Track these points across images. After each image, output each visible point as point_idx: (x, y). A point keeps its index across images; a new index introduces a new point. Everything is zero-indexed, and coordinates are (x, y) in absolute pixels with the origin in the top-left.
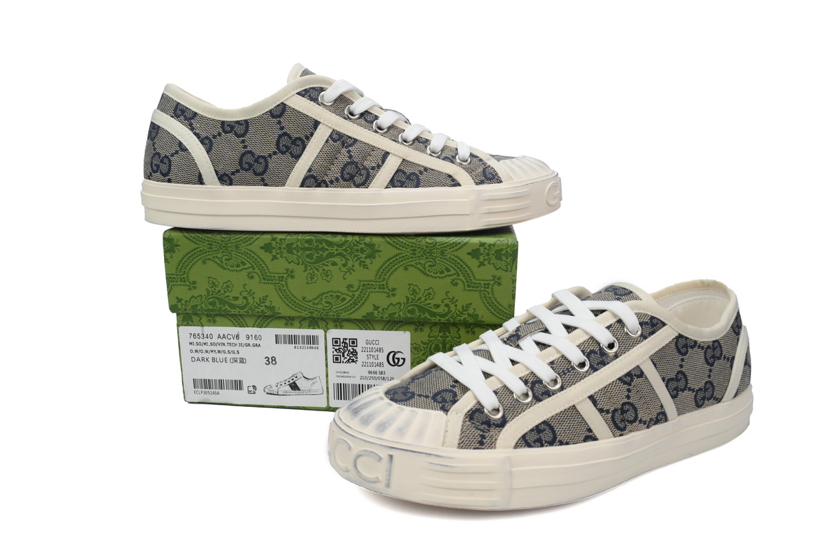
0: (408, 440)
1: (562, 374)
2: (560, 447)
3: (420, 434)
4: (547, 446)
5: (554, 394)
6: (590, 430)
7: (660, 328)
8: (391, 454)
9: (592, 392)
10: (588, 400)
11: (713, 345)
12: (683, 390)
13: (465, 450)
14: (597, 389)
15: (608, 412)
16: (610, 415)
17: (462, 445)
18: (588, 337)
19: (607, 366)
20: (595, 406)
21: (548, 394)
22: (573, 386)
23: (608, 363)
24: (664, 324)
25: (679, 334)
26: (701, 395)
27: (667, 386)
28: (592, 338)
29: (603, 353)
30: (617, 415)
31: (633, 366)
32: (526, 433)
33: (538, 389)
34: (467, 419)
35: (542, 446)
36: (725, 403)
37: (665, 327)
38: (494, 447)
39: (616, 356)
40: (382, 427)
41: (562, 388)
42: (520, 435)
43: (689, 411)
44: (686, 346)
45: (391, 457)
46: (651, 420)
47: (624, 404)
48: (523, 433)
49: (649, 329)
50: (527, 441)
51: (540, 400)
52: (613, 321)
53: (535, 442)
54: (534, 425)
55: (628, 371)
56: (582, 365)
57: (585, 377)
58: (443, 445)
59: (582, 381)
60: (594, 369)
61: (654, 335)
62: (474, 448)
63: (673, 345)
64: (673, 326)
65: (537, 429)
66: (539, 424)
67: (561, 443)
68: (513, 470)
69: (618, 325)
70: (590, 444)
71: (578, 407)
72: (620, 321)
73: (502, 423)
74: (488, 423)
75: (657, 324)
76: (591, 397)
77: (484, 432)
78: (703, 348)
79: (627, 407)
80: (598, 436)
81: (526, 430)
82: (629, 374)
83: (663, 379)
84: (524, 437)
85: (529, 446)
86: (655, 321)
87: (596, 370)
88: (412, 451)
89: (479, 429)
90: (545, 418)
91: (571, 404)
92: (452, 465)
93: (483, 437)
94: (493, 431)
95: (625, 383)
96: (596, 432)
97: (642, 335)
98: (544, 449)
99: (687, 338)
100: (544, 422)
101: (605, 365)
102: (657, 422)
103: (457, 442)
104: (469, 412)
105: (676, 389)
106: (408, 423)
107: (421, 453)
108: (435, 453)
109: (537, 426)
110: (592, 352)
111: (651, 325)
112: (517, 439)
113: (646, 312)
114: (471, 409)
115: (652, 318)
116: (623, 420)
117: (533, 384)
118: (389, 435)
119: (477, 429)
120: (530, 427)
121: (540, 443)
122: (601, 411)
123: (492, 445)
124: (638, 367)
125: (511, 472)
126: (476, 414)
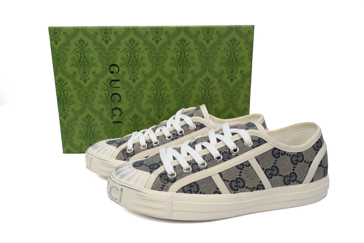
0: (131, 184)
1: (208, 161)
2: (200, 194)
3: (136, 181)
4: (193, 193)
5: (201, 170)
6: (218, 189)
7: (263, 144)
8: (122, 188)
9: (221, 171)
10: (218, 174)
11: (297, 155)
12: (276, 175)
13: (154, 190)
14: (224, 170)
15: (228, 181)
16: (229, 183)
17: (153, 188)
18: (224, 145)
19: (231, 160)
20: (222, 178)
21: (199, 170)
22: (212, 167)
23: (232, 158)
24: (266, 142)
25: (275, 147)
26: (287, 179)
27: (265, 173)
28: (226, 146)
29: (230, 153)
30: (233, 183)
31: (245, 161)
32: (184, 186)
33: (195, 167)
34: (159, 177)
35: (191, 193)
36: (304, 185)
37: (266, 144)
38: (167, 191)
39: (237, 155)
40: (122, 177)
41: (206, 168)
42: (181, 187)
43: (280, 186)
44: (279, 154)
45: (122, 189)
46: (253, 188)
47: (237, 178)
48: (183, 186)
49: (257, 144)
50: (183, 190)
51: (195, 172)
52: (239, 139)
53: (188, 191)
54: (189, 183)
55: (242, 162)
56: (219, 158)
57: (219, 164)
58: (145, 187)
59: (217, 165)
60: (224, 160)
61: (259, 147)
62: (158, 190)
63: (271, 153)
64: (270, 143)
65: (190, 185)
66: (192, 183)
67: (201, 193)
68: (174, 202)
69: (240, 141)
70: (217, 195)
71: (213, 177)
72: (242, 139)
73: (174, 181)
74: (168, 180)
75: (262, 141)
76: (220, 174)
77: (165, 183)
78: (290, 156)
79: (239, 180)
80: (222, 192)
81: (184, 185)
82: (242, 164)
83: (263, 169)
84: (183, 188)
85: (185, 192)
86: (261, 140)
87: (225, 161)
88: (130, 188)
89: (163, 182)
90: (195, 180)
91: (209, 176)
92: (145, 196)
93: (164, 186)
94: (169, 184)
95: (239, 168)
96: (221, 190)
97: (252, 146)
98: (192, 194)
99: (279, 150)
100: (194, 182)
101: (230, 159)
102: (258, 189)
103: (151, 186)
104: (160, 174)
105: (271, 174)
106: (133, 176)
107: (134, 189)
108: (140, 190)
109: (190, 184)
110: (225, 152)
111: (258, 142)
112: (179, 188)
113: (257, 136)
114: (162, 173)
115: (260, 138)
116: (236, 186)
117: (193, 164)
118: (124, 181)
119: (162, 182)
120: (187, 184)
121: (190, 192)
122: (224, 180)
123: (167, 190)
124: (248, 161)
125: (172, 203)
126: (163, 175)
